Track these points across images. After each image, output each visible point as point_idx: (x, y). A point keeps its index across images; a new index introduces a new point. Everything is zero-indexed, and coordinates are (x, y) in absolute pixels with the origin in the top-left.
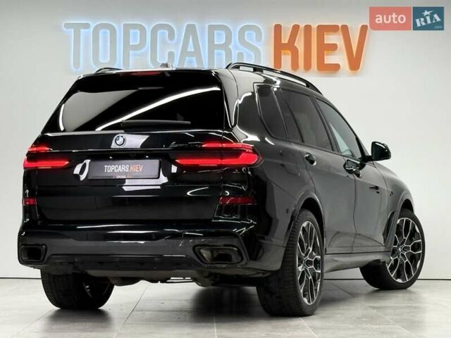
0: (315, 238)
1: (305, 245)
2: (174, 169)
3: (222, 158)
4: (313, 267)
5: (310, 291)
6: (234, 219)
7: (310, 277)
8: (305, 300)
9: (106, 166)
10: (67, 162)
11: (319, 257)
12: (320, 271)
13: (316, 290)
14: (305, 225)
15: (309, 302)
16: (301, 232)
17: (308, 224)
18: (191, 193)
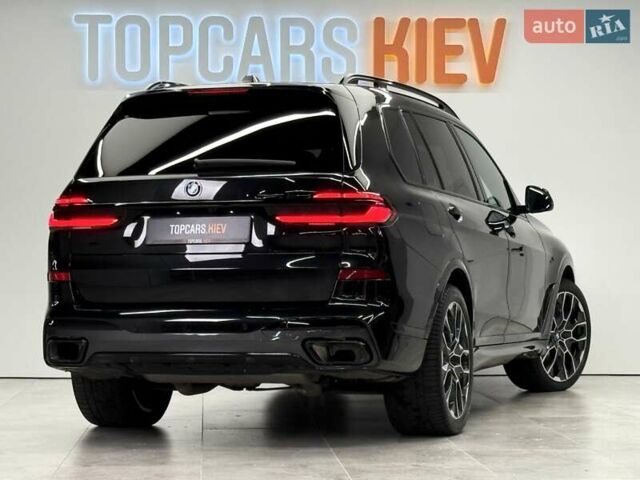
0: (463, 326)
1: (452, 335)
2: (271, 229)
3: (341, 214)
4: (460, 365)
5: (457, 399)
6: (357, 301)
7: (458, 381)
8: (452, 413)
9: (172, 226)
10: (116, 220)
11: (467, 352)
12: (468, 372)
13: (464, 397)
14: (450, 307)
15: (456, 415)
16: (446, 317)
17: (454, 306)
18: (291, 265)
